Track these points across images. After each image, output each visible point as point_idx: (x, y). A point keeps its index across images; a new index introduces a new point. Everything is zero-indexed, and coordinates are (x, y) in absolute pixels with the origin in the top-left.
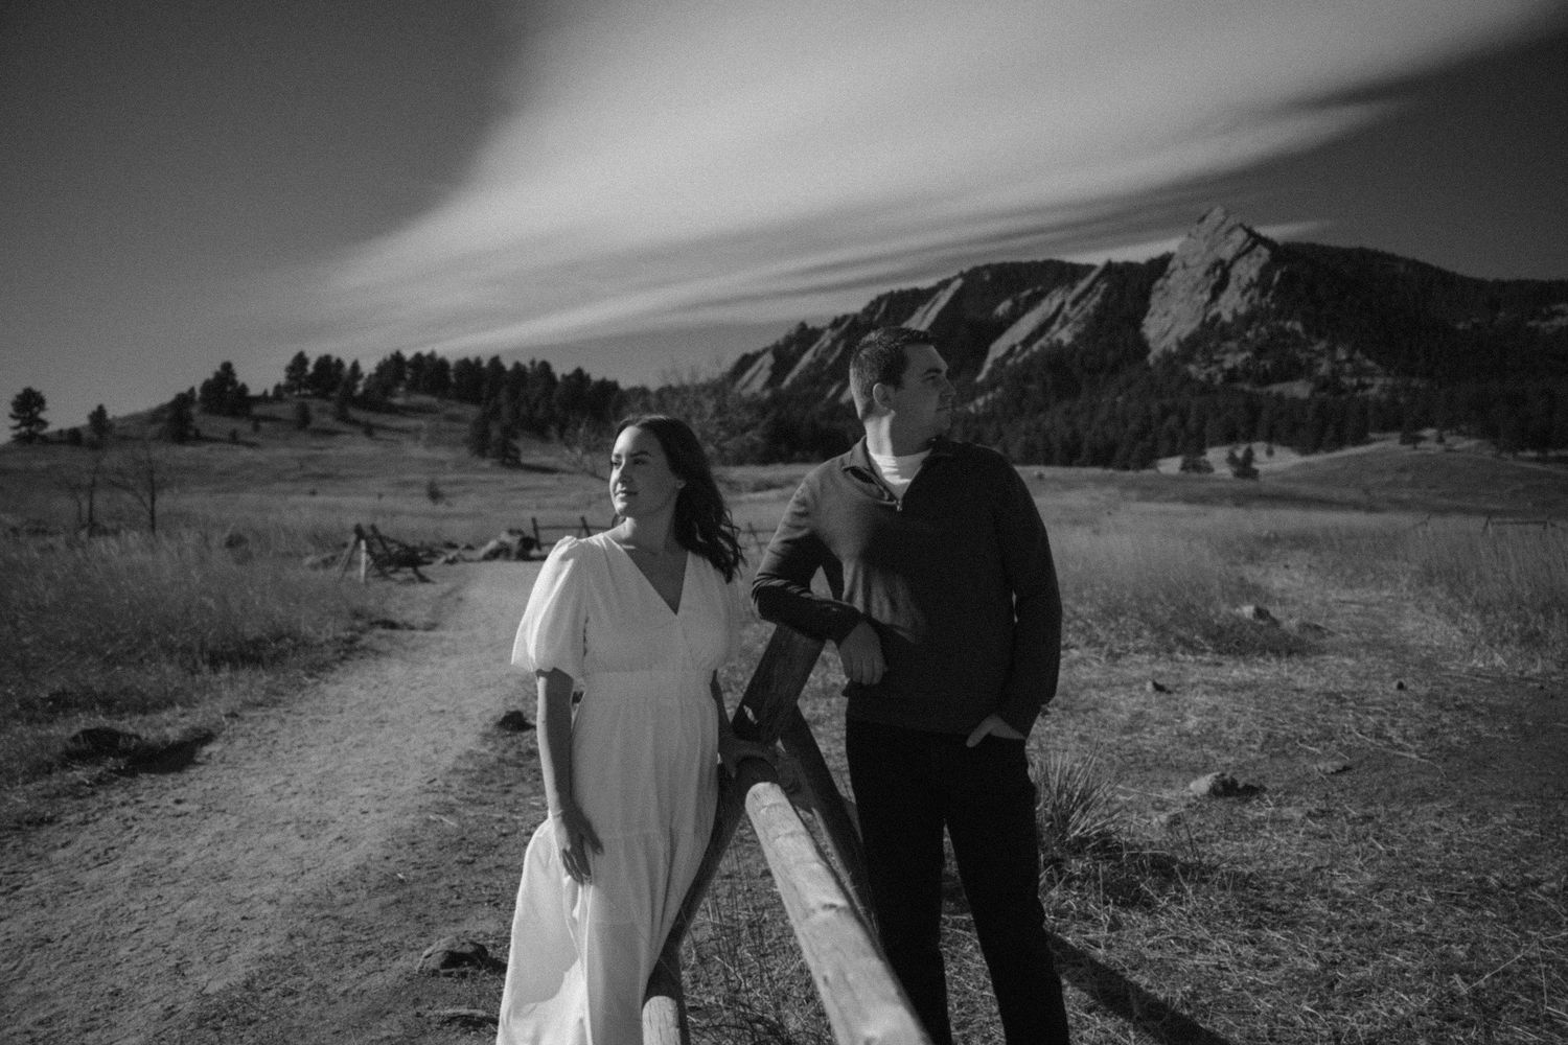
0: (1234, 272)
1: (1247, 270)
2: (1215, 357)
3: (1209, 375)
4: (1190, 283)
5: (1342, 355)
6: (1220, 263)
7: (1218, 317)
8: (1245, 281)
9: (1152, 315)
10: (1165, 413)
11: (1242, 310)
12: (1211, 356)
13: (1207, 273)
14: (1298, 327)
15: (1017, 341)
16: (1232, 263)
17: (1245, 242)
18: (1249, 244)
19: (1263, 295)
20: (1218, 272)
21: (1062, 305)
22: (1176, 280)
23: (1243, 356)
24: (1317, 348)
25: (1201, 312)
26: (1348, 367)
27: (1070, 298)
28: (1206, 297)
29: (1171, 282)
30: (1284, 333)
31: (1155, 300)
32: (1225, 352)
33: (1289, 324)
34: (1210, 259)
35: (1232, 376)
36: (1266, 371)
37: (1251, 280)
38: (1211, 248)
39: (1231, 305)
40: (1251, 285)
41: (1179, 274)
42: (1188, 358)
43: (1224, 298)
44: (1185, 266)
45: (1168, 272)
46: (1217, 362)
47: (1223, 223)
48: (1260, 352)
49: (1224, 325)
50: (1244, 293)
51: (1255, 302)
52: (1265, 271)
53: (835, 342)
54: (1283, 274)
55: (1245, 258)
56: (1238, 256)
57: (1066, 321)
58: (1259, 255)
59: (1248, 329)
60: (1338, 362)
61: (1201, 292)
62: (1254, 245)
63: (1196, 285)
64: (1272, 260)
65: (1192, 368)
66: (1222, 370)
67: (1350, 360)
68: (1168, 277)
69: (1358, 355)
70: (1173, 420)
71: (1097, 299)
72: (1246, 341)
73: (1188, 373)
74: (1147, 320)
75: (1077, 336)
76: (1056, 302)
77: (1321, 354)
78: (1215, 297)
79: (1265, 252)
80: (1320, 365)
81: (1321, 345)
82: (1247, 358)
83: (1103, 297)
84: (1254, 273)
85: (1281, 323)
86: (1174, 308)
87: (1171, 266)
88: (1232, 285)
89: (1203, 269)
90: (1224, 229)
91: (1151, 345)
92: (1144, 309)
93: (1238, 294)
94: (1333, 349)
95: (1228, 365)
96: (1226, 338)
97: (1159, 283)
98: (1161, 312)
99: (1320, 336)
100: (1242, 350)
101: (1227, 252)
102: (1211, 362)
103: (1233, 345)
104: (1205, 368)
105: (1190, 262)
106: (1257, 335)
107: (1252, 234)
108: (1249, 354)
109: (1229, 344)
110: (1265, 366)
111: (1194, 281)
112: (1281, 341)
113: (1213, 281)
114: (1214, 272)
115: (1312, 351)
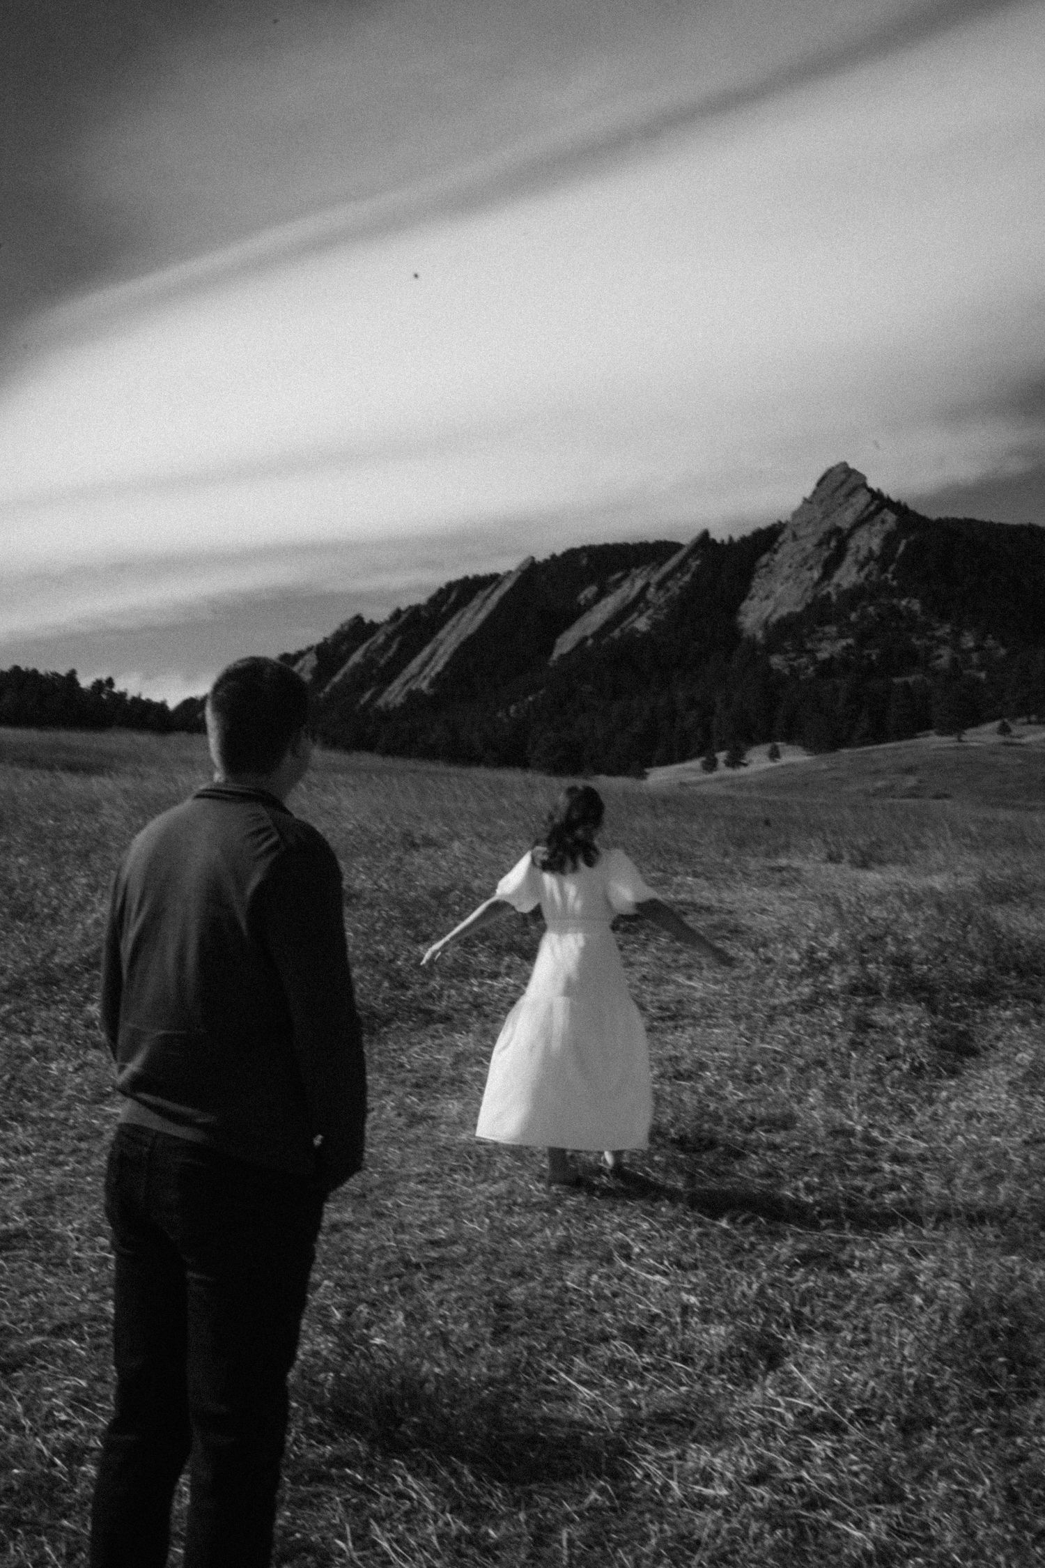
0: (852, 544)
1: (869, 540)
2: (809, 646)
3: (796, 668)
4: (798, 558)
5: (969, 641)
6: (836, 531)
7: (826, 597)
8: (865, 553)
9: (751, 599)
11: (854, 587)
12: (802, 644)
13: (820, 545)
14: (916, 606)
15: (589, 632)
16: (851, 532)
17: (868, 506)
18: (872, 508)
19: (884, 570)
20: (833, 544)
21: (647, 586)
22: (786, 554)
23: (843, 643)
24: (938, 634)
25: (811, 591)
26: (975, 657)
27: (656, 577)
28: (816, 574)
29: (778, 557)
30: (895, 612)
31: (756, 582)
32: (820, 640)
33: (904, 603)
34: (826, 526)
35: (826, 669)
36: (871, 664)
37: (870, 550)
38: (826, 515)
39: (844, 582)
40: (870, 556)
41: (788, 548)
43: (838, 574)
44: (796, 538)
45: (776, 545)
46: (809, 651)
47: (843, 483)
48: (864, 638)
50: (862, 567)
51: (873, 578)
52: (890, 540)
53: (390, 639)
54: (908, 546)
55: (867, 526)
56: (859, 523)
57: (648, 605)
58: (883, 522)
59: (853, 609)
60: (963, 651)
61: (810, 569)
62: (879, 510)
63: (805, 560)
64: (898, 526)
65: (776, 660)
66: (815, 662)
67: (978, 648)
68: (776, 552)
69: (990, 643)
71: (687, 578)
72: (849, 624)
74: (746, 605)
75: (655, 625)
76: (639, 583)
77: (942, 641)
78: (827, 574)
79: (890, 518)
80: (940, 656)
81: (945, 630)
82: (848, 647)
83: (693, 576)
84: (876, 544)
85: (895, 601)
86: (780, 589)
87: (781, 538)
88: (849, 559)
89: (815, 540)
90: (844, 490)
92: (743, 593)
93: (854, 570)
94: (957, 635)
95: (822, 655)
96: (827, 621)
97: (764, 559)
98: (761, 593)
99: (944, 617)
100: (841, 636)
101: (846, 519)
102: (801, 650)
103: (832, 630)
104: (793, 659)
105: (801, 533)
106: (863, 617)
107: (876, 495)
108: (850, 641)
109: (827, 629)
110: (869, 655)
111: (804, 554)
112: (893, 624)
113: (826, 554)
114: (828, 543)
115: (932, 638)
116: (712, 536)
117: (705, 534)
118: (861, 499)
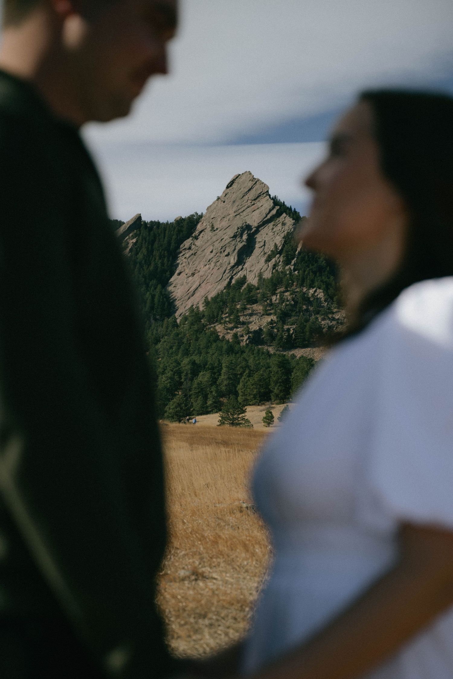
0: (259, 238)
1: (272, 237)
2: (242, 319)
3: (235, 336)
4: (218, 245)
6: (246, 228)
7: (243, 280)
8: (270, 247)
9: (179, 274)
10: (196, 369)
11: (267, 275)
12: (238, 317)
13: (235, 237)
14: (320, 294)
16: (257, 231)
17: (270, 211)
18: (274, 212)
19: (287, 262)
20: (245, 237)
22: (204, 241)
23: (269, 319)
25: (227, 275)
28: (233, 260)
29: (198, 243)
30: (306, 300)
31: (181, 260)
32: (251, 315)
33: (311, 291)
34: (238, 223)
35: (257, 338)
36: (290, 336)
37: (276, 245)
38: (238, 214)
39: (256, 269)
40: (275, 252)
41: (207, 235)
42: (214, 318)
43: (249, 262)
44: (213, 229)
45: (197, 233)
46: (243, 323)
48: (284, 317)
49: (250, 288)
50: (268, 260)
51: (280, 268)
52: (289, 239)
55: (271, 225)
56: (264, 223)
58: (284, 224)
59: (274, 294)
61: (228, 255)
62: (278, 214)
63: (223, 248)
65: (219, 328)
66: (249, 332)
68: (196, 238)
70: (204, 377)
71: (126, 252)
72: (271, 304)
73: (215, 333)
74: (174, 279)
78: (240, 262)
79: (289, 221)
82: (272, 322)
83: (131, 251)
84: (279, 240)
85: (304, 289)
86: (203, 269)
87: (199, 227)
88: (257, 251)
89: (230, 232)
90: (252, 195)
91: (177, 303)
92: (171, 269)
93: (263, 260)
95: (254, 327)
96: (253, 301)
97: (187, 243)
100: (267, 313)
101: (254, 219)
102: (238, 323)
103: (258, 308)
104: (231, 329)
105: (218, 225)
106: (282, 300)
107: (276, 202)
108: (274, 318)
109: (255, 306)
110: (288, 330)
111: (222, 244)
112: (305, 307)
113: (240, 245)
114: (241, 236)
115: (334, 319)
116: (143, 219)
117: (139, 218)
118: (266, 204)
